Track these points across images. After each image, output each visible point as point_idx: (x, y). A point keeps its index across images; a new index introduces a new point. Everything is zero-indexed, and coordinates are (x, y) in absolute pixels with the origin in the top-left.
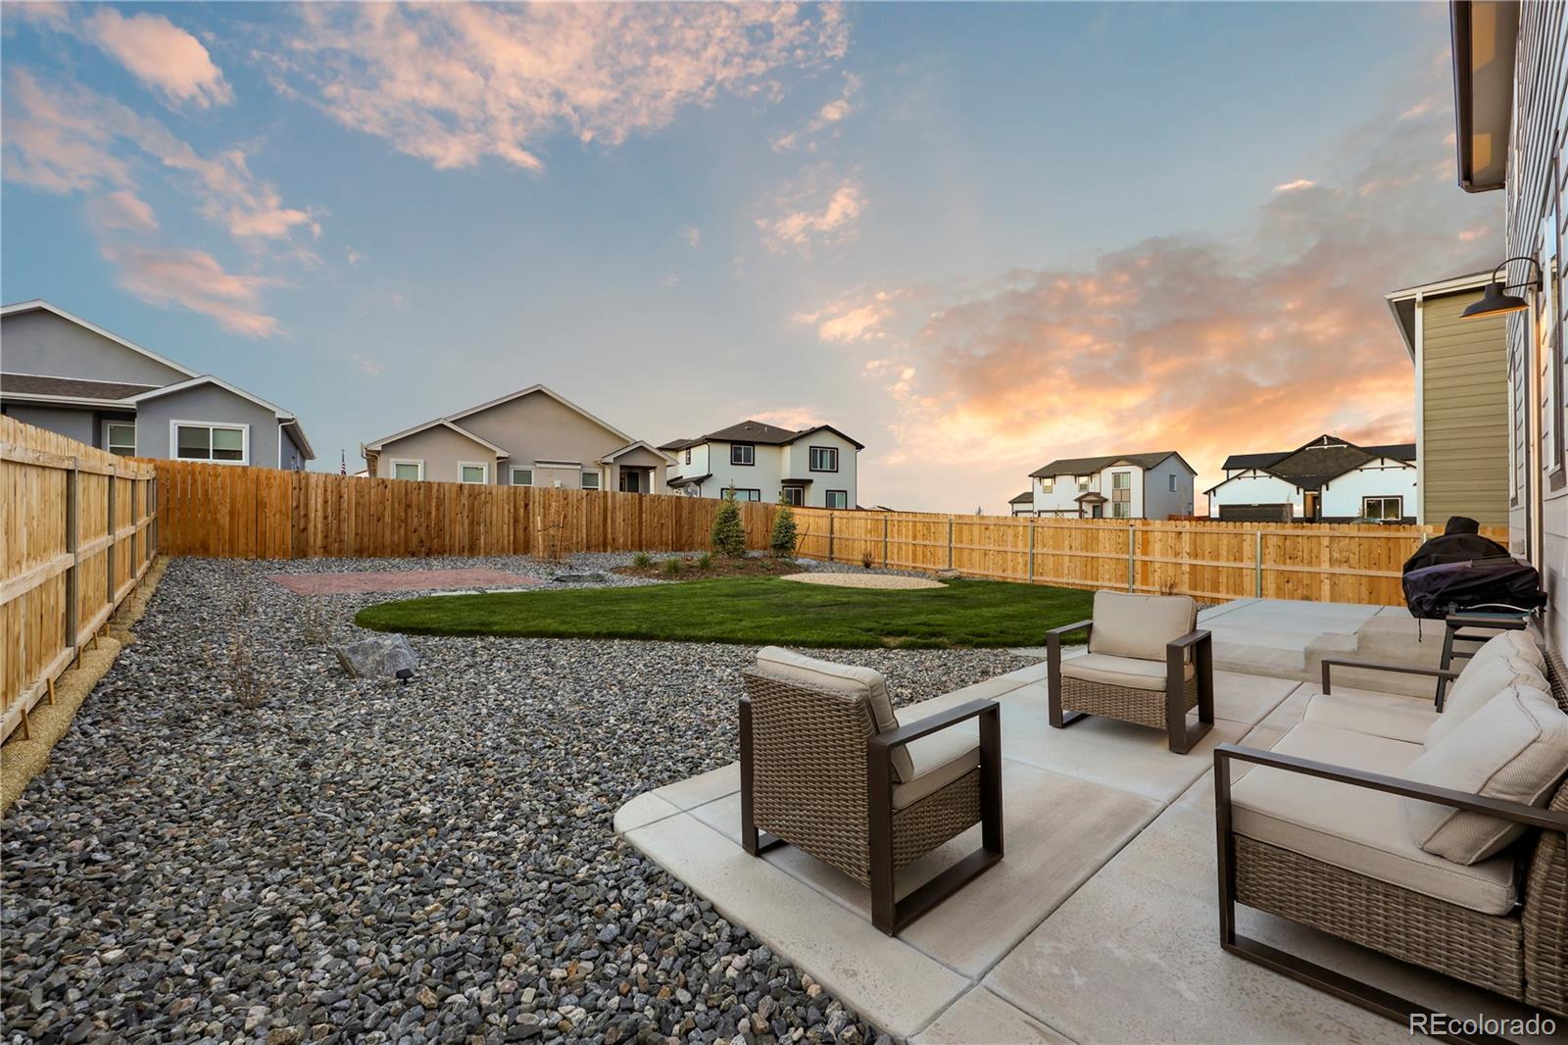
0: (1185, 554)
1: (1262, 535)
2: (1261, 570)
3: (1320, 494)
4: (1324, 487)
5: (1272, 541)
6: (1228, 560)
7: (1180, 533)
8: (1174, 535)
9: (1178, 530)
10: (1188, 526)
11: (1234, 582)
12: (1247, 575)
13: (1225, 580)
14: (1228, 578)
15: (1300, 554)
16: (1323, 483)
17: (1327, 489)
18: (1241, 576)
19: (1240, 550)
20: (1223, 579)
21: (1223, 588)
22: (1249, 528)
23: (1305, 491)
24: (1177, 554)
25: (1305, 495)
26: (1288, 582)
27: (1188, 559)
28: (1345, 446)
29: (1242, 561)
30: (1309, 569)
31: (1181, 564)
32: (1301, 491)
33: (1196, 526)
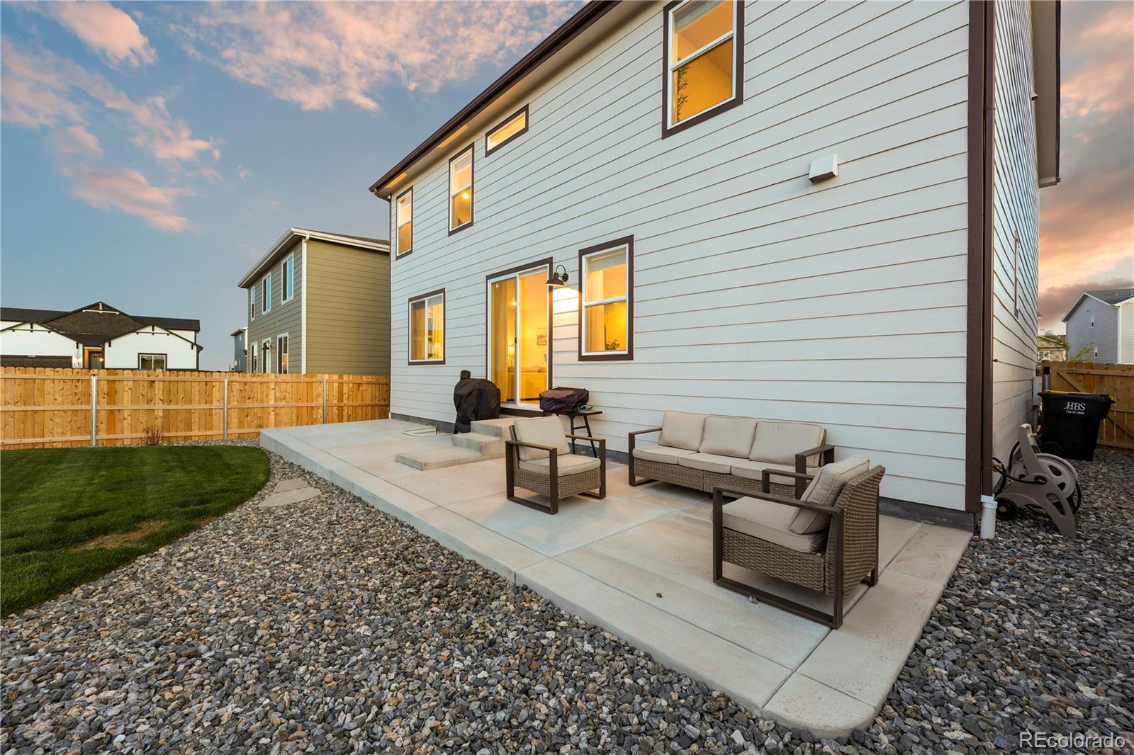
0: (157, 401)
1: (228, 382)
2: (228, 409)
3: (103, 349)
4: (107, 345)
5: (236, 387)
6: (200, 403)
7: (153, 382)
8: (145, 384)
9: (151, 378)
10: (161, 376)
11: (205, 421)
12: (216, 414)
13: (197, 420)
14: (199, 418)
15: (255, 395)
16: (106, 341)
17: (110, 346)
18: (211, 415)
19: (211, 395)
20: (195, 419)
21: (195, 427)
22: (218, 377)
23: (84, 346)
24: (149, 401)
25: (84, 350)
26: (247, 416)
27: (161, 405)
28: (117, 313)
29: (212, 403)
30: (261, 405)
31: (154, 410)
32: (81, 346)
33: (170, 376)
